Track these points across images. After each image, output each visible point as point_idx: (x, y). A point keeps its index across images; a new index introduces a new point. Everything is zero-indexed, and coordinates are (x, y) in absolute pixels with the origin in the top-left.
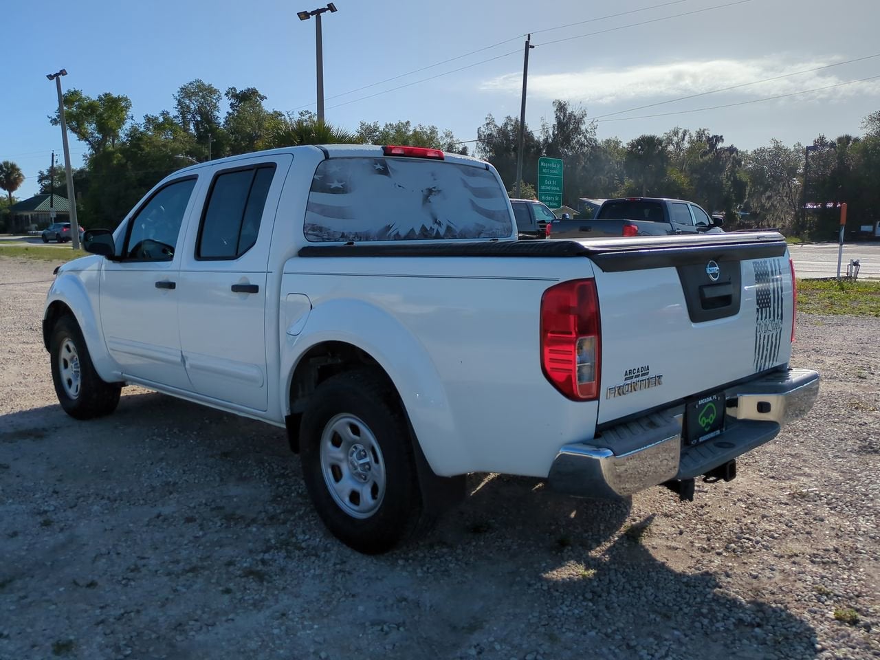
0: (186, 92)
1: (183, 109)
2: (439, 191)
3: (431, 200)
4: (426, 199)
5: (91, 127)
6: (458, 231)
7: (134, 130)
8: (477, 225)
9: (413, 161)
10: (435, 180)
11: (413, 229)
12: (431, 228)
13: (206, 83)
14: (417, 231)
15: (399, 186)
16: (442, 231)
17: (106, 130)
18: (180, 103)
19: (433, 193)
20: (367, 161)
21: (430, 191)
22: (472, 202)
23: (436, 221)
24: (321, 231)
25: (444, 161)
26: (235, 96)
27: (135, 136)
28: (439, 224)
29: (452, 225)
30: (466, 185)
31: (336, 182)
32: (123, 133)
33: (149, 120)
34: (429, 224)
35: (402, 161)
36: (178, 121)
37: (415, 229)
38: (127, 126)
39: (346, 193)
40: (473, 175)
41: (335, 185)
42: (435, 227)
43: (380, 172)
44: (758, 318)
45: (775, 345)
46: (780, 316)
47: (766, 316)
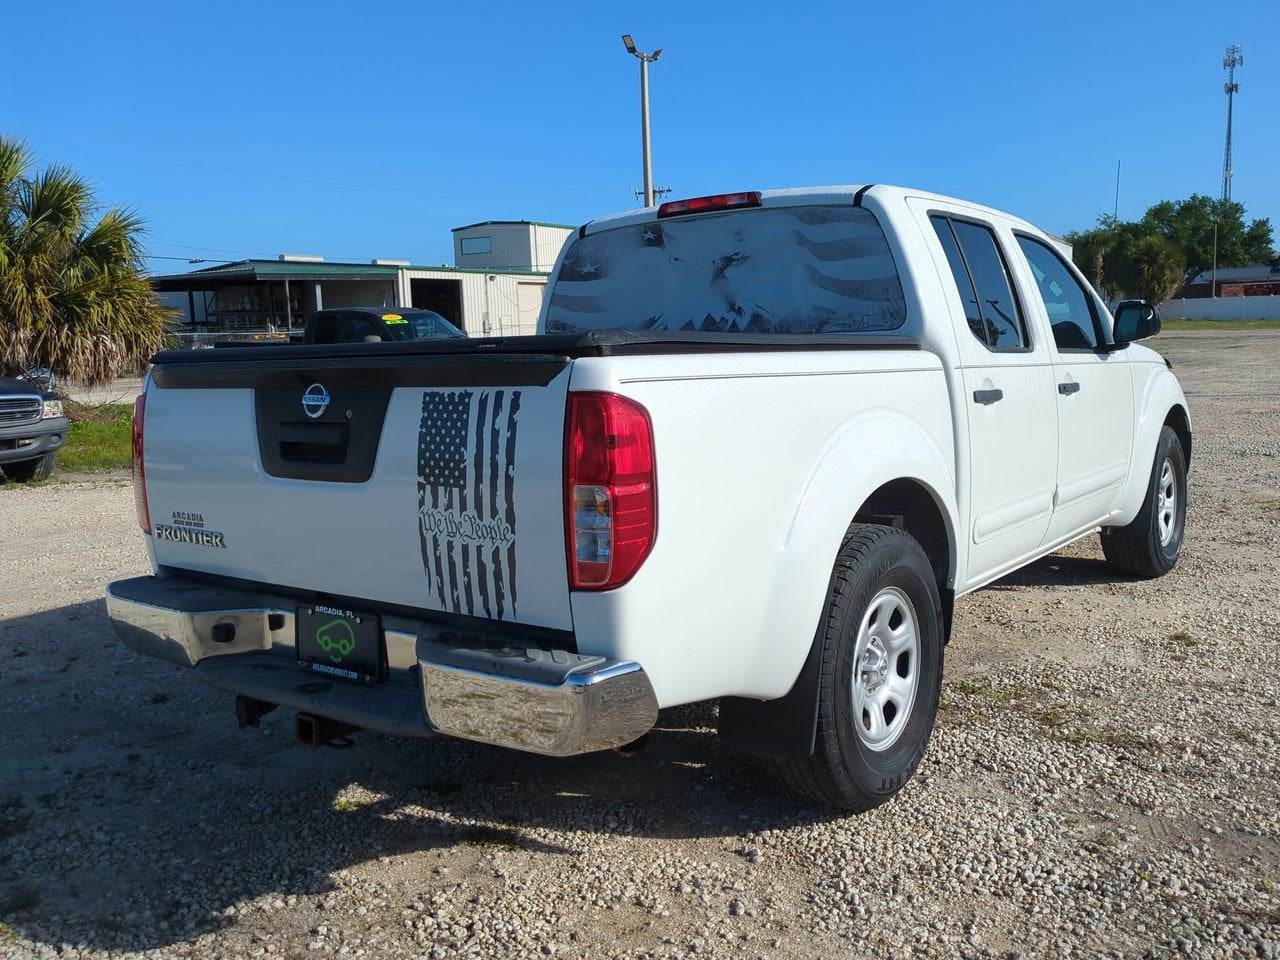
2: (745, 259)
3: (727, 275)
4: (720, 273)
6: (774, 321)
8: (817, 308)
9: (706, 218)
10: (740, 240)
11: (690, 321)
12: (723, 318)
14: (698, 323)
15: (676, 259)
16: (743, 322)
19: (734, 263)
20: (633, 230)
21: (728, 261)
23: (732, 307)
24: (564, 329)
25: (764, 207)
28: (739, 311)
29: (763, 313)
30: (802, 241)
31: (589, 266)
34: (719, 312)
35: (688, 221)
37: (694, 322)
39: (600, 277)
40: (823, 220)
41: (588, 268)
42: (731, 316)
43: (651, 243)
44: (422, 503)
45: (498, 575)
46: (502, 514)
47: (449, 506)
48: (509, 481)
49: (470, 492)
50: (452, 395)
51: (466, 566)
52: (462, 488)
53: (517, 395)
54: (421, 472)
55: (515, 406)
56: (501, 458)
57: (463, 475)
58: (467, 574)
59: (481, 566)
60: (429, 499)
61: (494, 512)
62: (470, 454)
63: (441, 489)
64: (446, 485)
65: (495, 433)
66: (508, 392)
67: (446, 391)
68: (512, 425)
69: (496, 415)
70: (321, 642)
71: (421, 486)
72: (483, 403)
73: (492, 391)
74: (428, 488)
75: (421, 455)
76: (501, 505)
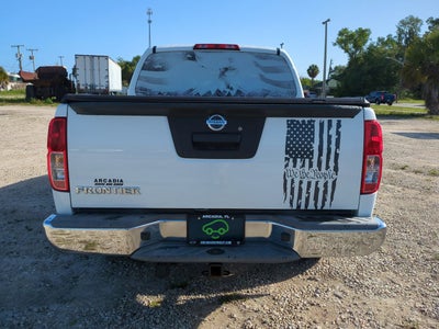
0: (403, 23)
1: (400, 32)
2: (234, 69)
3: (226, 75)
4: (223, 74)
5: (351, 46)
7: (372, 45)
10: (231, 62)
11: (210, 91)
12: (224, 91)
13: (415, 17)
14: (213, 92)
15: (203, 67)
16: (233, 93)
17: (357, 47)
18: (399, 29)
19: (229, 70)
21: (226, 69)
22: (261, 76)
23: (228, 87)
24: (146, 91)
25: (241, 51)
26: (432, 22)
27: (371, 48)
28: (231, 89)
30: (257, 65)
31: (158, 65)
32: (365, 48)
33: (380, 40)
34: (223, 88)
36: (396, 39)
38: (368, 44)
39: (164, 71)
40: (265, 59)
42: (228, 90)
43: (189, 59)
44: (287, 165)
45: (325, 192)
46: (332, 167)
47: (303, 166)
48: (337, 155)
49: (315, 160)
50: (303, 121)
51: (308, 189)
52: (311, 159)
53: (339, 121)
54: (287, 152)
55: (339, 125)
56: (333, 147)
57: (312, 153)
58: (308, 193)
59: (317, 190)
60: (291, 163)
61: (327, 167)
62: (316, 146)
63: (299, 160)
64: (302, 157)
65: (329, 137)
66: (334, 121)
67: (300, 119)
68: (338, 133)
69: (329, 129)
70: (206, 231)
71: (287, 159)
72: (322, 125)
73: (326, 120)
74: (291, 160)
75: (287, 146)
76: (332, 164)
